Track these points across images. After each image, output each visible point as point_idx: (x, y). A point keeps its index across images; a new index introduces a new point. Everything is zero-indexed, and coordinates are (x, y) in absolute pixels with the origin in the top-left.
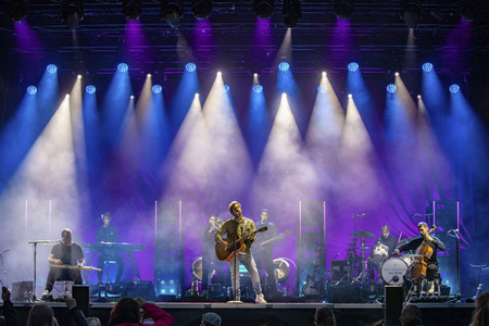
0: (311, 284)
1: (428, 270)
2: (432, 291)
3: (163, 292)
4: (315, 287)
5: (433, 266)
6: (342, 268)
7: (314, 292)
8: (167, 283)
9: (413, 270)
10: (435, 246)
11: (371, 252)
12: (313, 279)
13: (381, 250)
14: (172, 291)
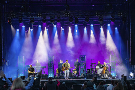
0: (83, 74)
1: (105, 72)
2: (106, 76)
3: (50, 76)
4: (83, 75)
5: (106, 71)
6: (89, 71)
7: (83, 76)
8: (51, 74)
9: (102, 72)
10: (107, 67)
11: (95, 67)
12: (83, 73)
13: (97, 67)
14: (52, 76)
